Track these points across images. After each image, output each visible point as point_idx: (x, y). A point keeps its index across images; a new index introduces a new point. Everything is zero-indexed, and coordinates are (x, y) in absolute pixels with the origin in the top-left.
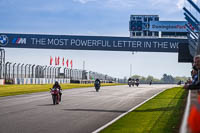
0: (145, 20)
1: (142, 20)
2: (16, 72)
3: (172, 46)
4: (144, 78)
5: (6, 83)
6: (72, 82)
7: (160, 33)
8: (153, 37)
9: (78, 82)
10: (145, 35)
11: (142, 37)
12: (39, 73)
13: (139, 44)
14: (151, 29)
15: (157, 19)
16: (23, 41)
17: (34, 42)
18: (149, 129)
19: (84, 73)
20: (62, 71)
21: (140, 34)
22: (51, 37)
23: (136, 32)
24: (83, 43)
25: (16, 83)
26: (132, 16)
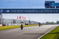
0: (50, 3)
5: (3, 25)
6: (25, 24)
7: (55, 7)
8: (53, 8)
9: (28, 24)
10: (50, 8)
12: (14, 22)
13: (48, 11)
14: (52, 6)
15: (54, 2)
16: (8, 11)
17: (12, 11)
19: (30, 21)
20: (22, 21)
21: (48, 8)
22: (18, 9)
23: (47, 7)
24: (29, 11)
25: (6, 25)
26: (46, 1)
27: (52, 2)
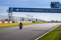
0: (55, 3)
2: (16, 19)
4: (55, 21)
5: (13, 22)
6: (33, 22)
7: (60, 7)
8: (58, 8)
9: (35, 22)
10: (55, 8)
12: (23, 19)
13: (53, 11)
14: (57, 6)
15: (59, 3)
18: (57, 36)
19: (37, 19)
20: (30, 19)
21: (54, 8)
23: (52, 7)
24: (36, 10)
25: (16, 22)
26: (51, 2)
27: (57, 3)
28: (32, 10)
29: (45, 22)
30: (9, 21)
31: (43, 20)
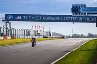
1: (78, 7)
2: (16, 33)
3: (93, 19)
4: (79, 35)
5: (11, 38)
6: (44, 37)
7: (87, 13)
8: (83, 15)
9: (47, 37)
10: (79, 14)
11: (78, 15)
12: (28, 33)
13: (76, 19)
14: (82, 11)
15: (85, 6)
16: (19, 18)
17: (25, 18)
18: (82, 59)
19: (50, 33)
20: (39, 32)
22: (33, 16)
23: (75, 13)
25: (16, 38)
26: (73, 5)
27: (82, 6)
28: (42, 18)
29: (63, 37)
30: (5, 36)
31: (60, 35)
